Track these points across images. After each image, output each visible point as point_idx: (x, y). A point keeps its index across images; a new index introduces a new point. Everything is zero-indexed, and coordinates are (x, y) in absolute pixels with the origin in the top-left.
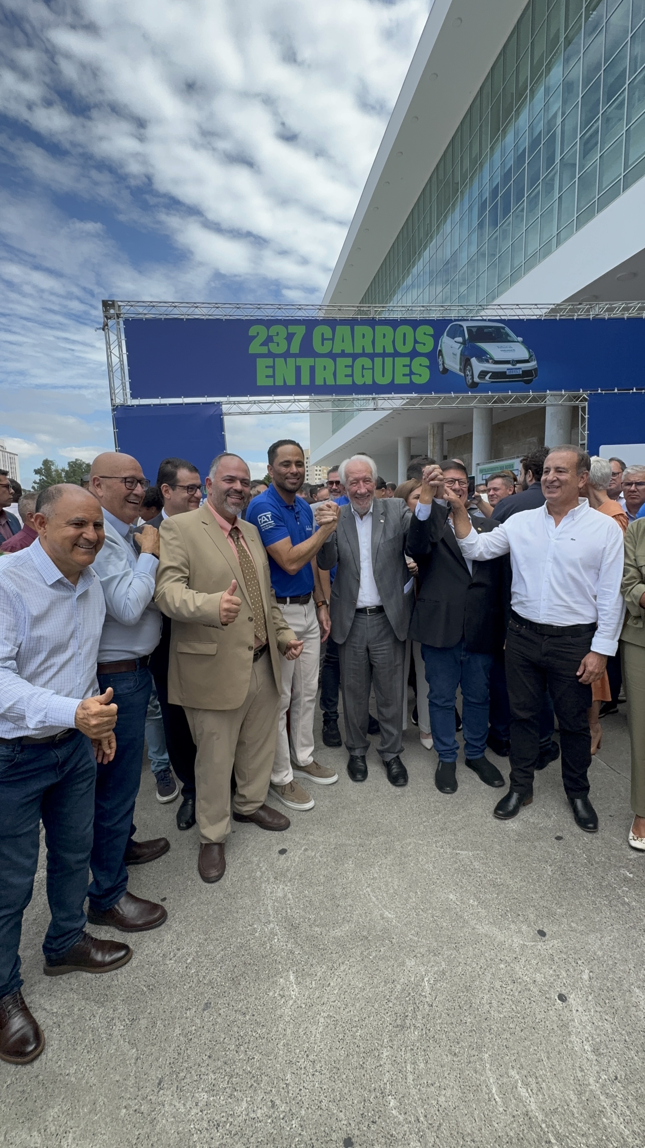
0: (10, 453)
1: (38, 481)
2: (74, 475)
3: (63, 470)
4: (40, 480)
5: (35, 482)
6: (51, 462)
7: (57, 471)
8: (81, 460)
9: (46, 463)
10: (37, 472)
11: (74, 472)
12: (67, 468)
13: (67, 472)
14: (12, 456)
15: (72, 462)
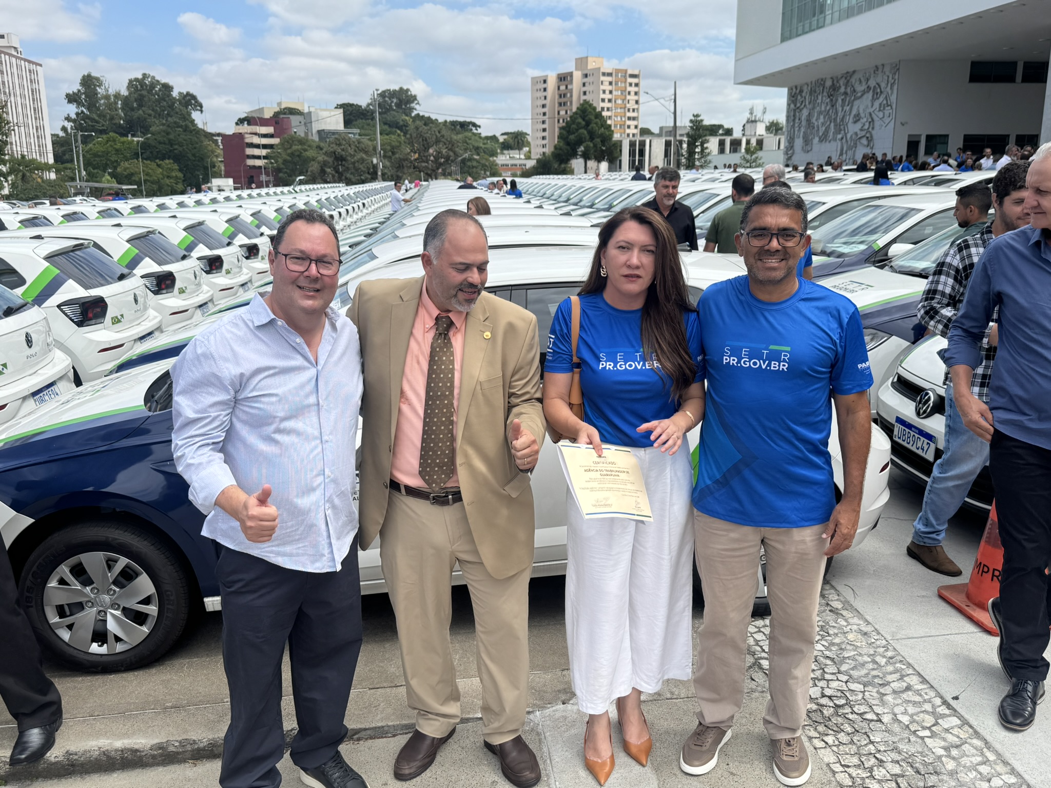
0: (30, 62)
1: (73, 116)
2: (140, 106)
3: (117, 96)
4: (77, 114)
5: (68, 119)
6: (97, 79)
7: (107, 97)
8: (153, 77)
9: (89, 82)
10: (72, 98)
11: (141, 100)
12: (124, 92)
13: (126, 100)
14: (33, 67)
15: (136, 80)
